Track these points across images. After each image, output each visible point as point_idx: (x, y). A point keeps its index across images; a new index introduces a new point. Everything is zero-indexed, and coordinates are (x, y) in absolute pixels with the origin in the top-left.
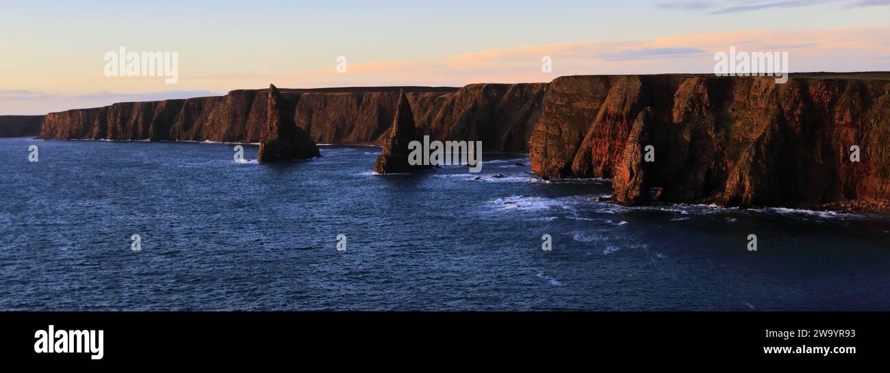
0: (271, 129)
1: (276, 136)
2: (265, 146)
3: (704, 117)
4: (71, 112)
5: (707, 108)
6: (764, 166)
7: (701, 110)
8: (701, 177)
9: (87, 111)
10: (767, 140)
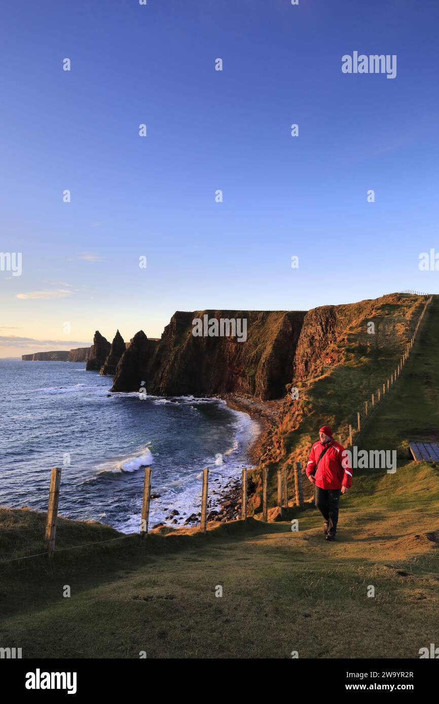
0: (94, 353)
1: (95, 357)
2: (89, 362)
3: (171, 337)
4: (79, 349)
5: (174, 332)
6: (177, 368)
7: (171, 333)
8: (160, 375)
9: (85, 349)
10: (183, 350)
